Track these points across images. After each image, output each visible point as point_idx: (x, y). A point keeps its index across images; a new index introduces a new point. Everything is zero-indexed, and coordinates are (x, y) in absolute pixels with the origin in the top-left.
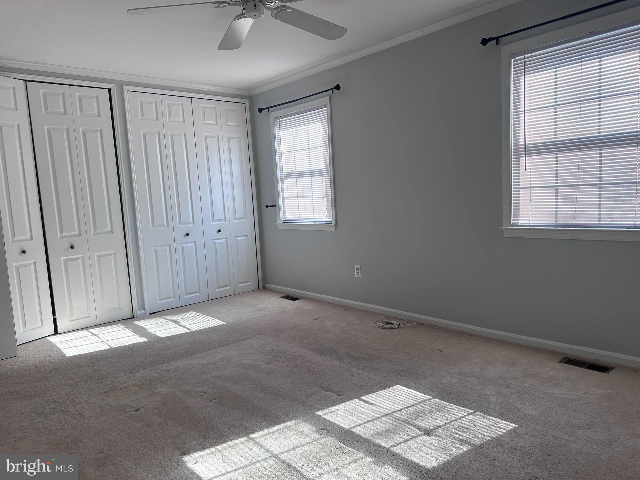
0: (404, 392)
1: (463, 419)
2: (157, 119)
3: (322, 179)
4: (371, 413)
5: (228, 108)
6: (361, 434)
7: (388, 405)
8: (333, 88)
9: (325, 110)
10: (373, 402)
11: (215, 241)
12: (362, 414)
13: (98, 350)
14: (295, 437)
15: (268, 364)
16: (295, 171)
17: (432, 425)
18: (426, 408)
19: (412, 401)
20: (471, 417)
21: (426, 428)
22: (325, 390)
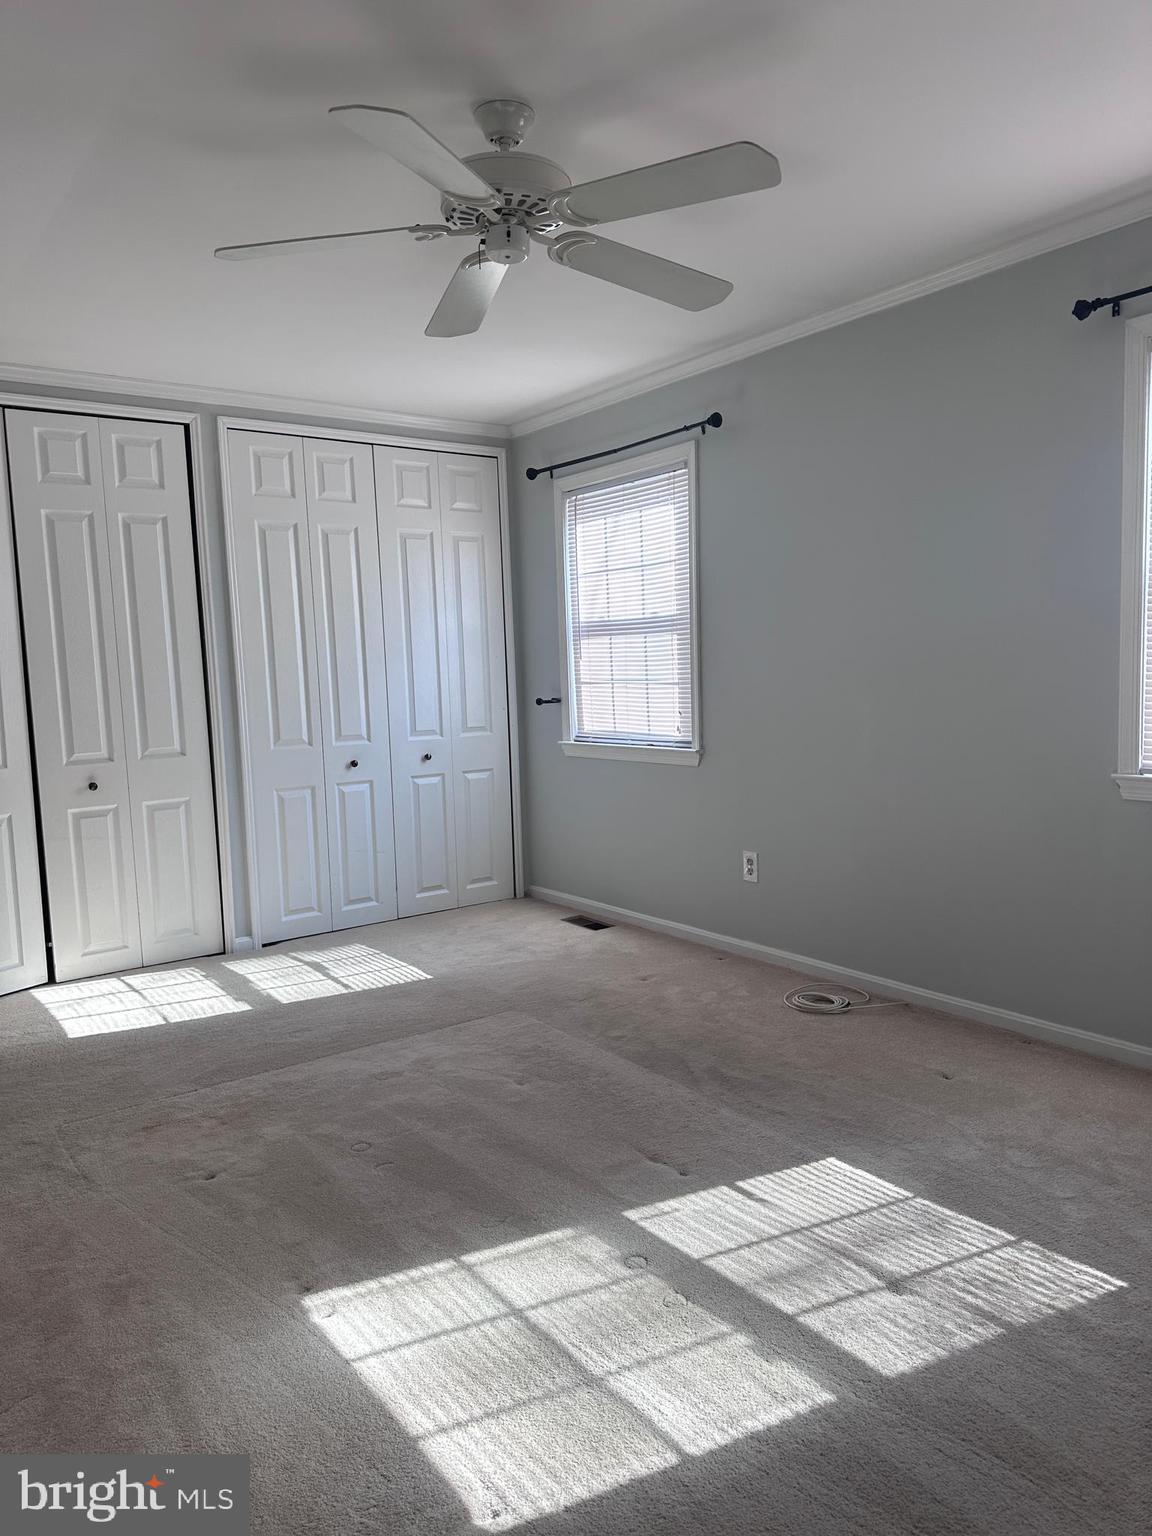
0: (845, 1175)
1: (989, 1255)
2: (293, 495)
3: (672, 640)
4: (758, 1223)
5: (455, 468)
6: (729, 1274)
7: (800, 1206)
8: (704, 422)
9: (684, 474)
10: (766, 1197)
11: (416, 780)
12: (736, 1224)
13: (139, 1027)
14: (569, 1268)
15: (519, 1084)
16: (606, 619)
17: (908, 1266)
18: (896, 1220)
19: (862, 1200)
20: (1009, 1253)
21: (892, 1272)
22: (651, 1159)
